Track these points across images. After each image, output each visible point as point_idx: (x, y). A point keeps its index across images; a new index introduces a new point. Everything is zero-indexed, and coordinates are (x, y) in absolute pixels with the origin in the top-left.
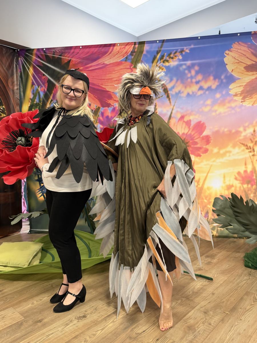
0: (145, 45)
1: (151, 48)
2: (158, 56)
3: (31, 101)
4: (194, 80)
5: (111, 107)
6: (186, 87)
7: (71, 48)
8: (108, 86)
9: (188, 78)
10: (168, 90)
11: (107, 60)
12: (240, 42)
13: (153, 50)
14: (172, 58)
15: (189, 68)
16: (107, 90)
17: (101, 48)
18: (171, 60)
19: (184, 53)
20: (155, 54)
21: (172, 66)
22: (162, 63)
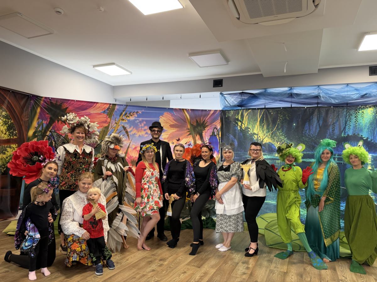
0: (116, 106)
2: (124, 113)
3: (35, 129)
4: (143, 129)
6: (138, 132)
7: (69, 100)
9: (140, 127)
10: (128, 132)
11: (92, 111)
12: (168, 112)
13: (121, 109)
15: (141, 122)
17: (89, 103)
18: (131, 116)
19: (138, 113)
21: (131, 120)
22: (125, 117)
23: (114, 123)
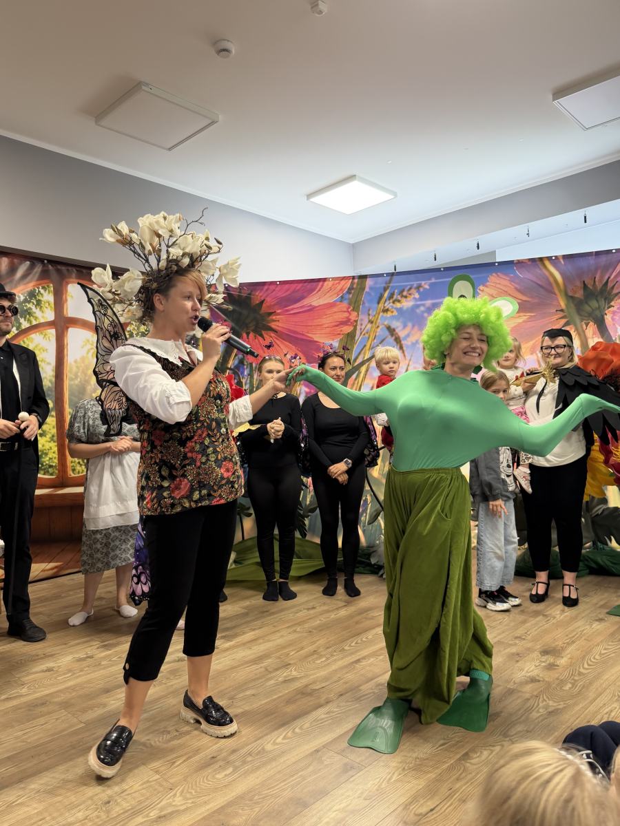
0: (368, 279)
1: (376, 283)
2: (386, 295)
7: (264, 284)
8: (316, 334)
10: (401, 339)
11: (315, 300)
12: (499, 274)
13: (378, 286)
14: (406, 297)
16: (316, 339)
17: (306, 284)
18: (403, 300)
19: (421, 289)
20: (382, 291)
21: (405, 308)
22: (391, 304)
23: (366, 320)
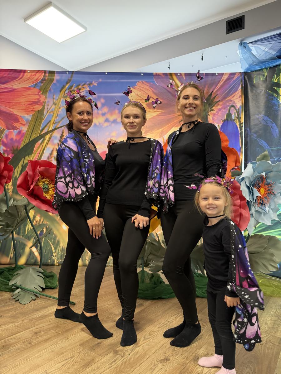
0: (56, 74)
1: (61, 78)
2: (67, 86)
4: (100, 112)
5: (16, 130)
8: (16, 109)
12: (143, 81)
14: (80, 89)
17: (11, 73)
19: (92, 86)
20: (65, 84)
23: (51, 103)
